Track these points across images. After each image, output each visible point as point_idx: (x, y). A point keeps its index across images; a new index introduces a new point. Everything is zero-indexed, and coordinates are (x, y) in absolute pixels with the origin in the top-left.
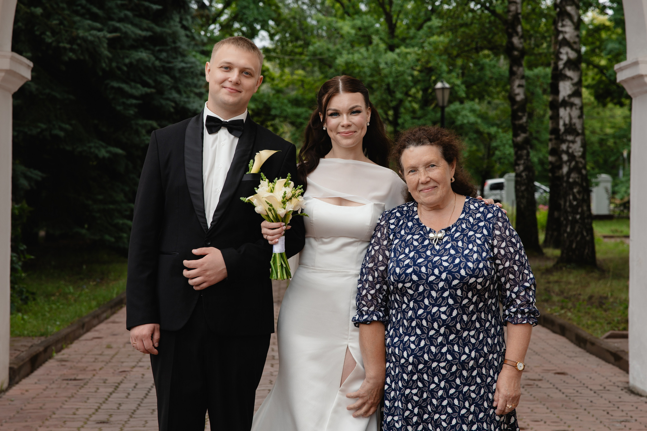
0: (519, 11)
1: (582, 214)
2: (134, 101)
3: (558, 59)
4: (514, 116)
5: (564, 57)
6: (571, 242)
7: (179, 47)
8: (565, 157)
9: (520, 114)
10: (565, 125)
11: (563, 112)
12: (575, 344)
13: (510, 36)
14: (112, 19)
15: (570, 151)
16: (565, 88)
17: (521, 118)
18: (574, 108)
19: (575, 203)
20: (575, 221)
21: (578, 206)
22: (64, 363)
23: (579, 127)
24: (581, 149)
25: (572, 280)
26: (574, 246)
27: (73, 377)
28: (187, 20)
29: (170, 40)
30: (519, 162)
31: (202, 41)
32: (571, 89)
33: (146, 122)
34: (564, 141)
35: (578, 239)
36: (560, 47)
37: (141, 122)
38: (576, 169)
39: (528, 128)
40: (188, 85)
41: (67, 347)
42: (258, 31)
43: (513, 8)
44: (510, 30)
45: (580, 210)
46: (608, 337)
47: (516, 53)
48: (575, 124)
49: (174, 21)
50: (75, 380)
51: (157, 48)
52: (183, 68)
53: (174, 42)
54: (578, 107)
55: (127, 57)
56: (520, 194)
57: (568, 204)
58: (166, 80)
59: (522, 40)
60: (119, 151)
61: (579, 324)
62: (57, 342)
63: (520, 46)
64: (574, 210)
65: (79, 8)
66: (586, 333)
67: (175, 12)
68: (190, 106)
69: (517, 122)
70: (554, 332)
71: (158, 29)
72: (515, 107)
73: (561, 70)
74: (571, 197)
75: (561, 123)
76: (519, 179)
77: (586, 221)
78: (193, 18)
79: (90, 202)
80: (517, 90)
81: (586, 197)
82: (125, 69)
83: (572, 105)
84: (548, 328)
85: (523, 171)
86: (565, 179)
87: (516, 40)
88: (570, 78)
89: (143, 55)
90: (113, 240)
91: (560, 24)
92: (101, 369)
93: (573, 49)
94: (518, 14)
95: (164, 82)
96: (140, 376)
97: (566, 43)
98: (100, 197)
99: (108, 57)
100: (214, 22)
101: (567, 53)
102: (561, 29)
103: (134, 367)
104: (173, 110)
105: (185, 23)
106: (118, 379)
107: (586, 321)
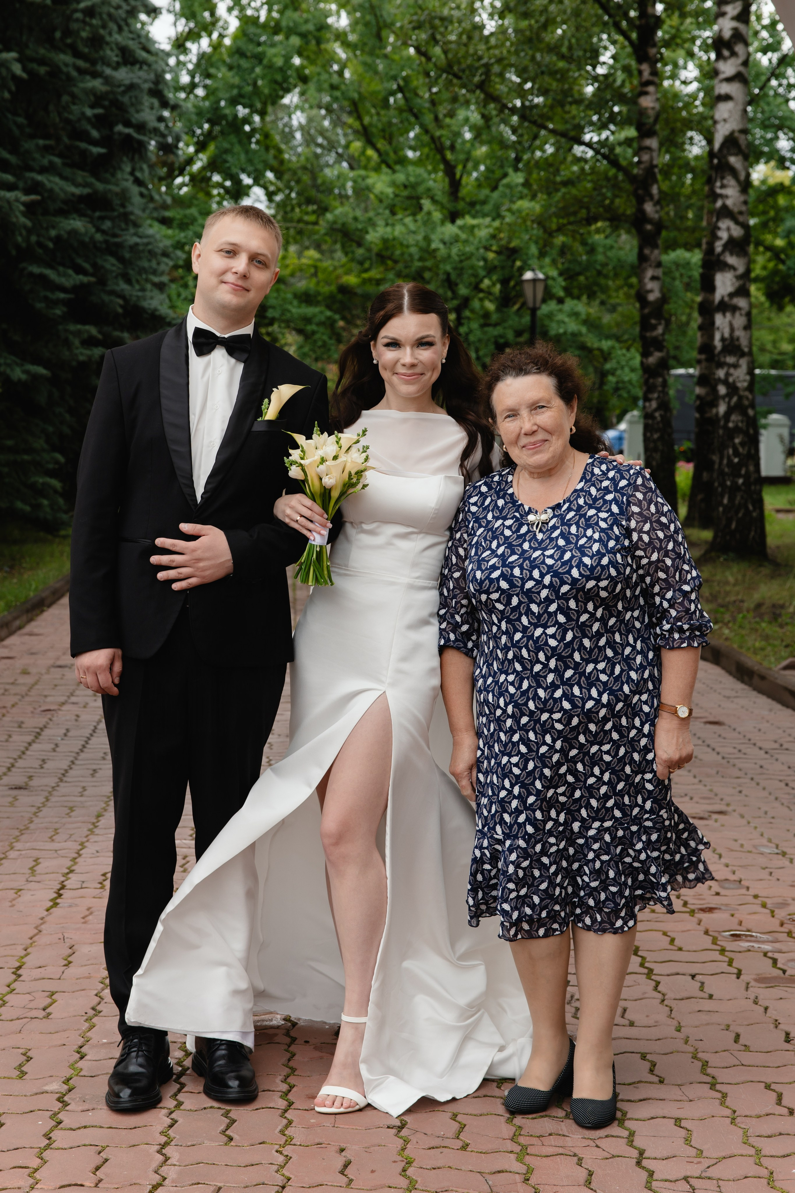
0: (655, 162)
1: (747, 477)
2: (62, 296)
3: (714, 237)
4: (645, 324)
5: (723, 235)
6: (729, 521)
7: (131, 213)
8: (722, 390)
9: (653, 321)
10: (723, 339)
11: (720, 320)
12: (734, 677)
13: (641, 201)
14: (31, 170)
15: (731, 380)
16: (723, 283)
17: (654, 328)
18: (737, 314)
19: (736, 460)
20: (735, 488)
21: (740, 465)
23: (744, 342)
24: (748, 378)
25: (731, 579)
26: (733, 526)
28: (141, 169)
29: (116, 202)
30: (650, 396)
31: (164, 202)
32: (733, 284)
33: (79, 327)
34: (720, 365)
35: (740, 515)
36: (718, 220)
37: (72, 327)
38: (739, 408)
39: (665, 344)
40: (142, 270)
42: (249, 187)
43: (646, 157)
44: (640, 192)
45: (743, 472)
46: (786, 668)
47: (649, 227)
48: (738, 339)
49: (124, 172)
51: (97, 214)
52: (137, 244)
53: (123, 205)
54: (743, 312)
55: (54, 227)
56: (652, 445)
57: (725, 461)
58: (110, 263)
59: (658, 208)
60: (41, 371)
61: (741, 647)
63: (656, 216)
64: (735, 471)
66: (752, 660)
67: (124, 158)
68: (145, 304)
69: (648, 334)
71: (99, 186)
72: (646, 311)
73: (719, 255)
74: (731, 451)
75: (717, 336)
76: (650, 422)
77: (753, 487)
78: (151, 167)
80: (650, 285)
81: (753, 451)
82: (50, 245)
83: (734, 309)
85: (656, 410)
86: (722, 423)
87: (649, 208)
88: (733, 268)
89: (77, 223)
90: (28, 508)
91: (718, 184)
92: (13, 706)
93: (737, 222)
94: (652, 167)
95: (108, 266)
96: (74, 717)
97: (726, 212)
98: (9, 443)
99: (25, 227)
100: (181, 173)
101: (728, 229)
102: (719, 191)
103: (63, 704)
104: (120, 310)
105: (138, 174)
106: (41, 721)
107: (752, 642)
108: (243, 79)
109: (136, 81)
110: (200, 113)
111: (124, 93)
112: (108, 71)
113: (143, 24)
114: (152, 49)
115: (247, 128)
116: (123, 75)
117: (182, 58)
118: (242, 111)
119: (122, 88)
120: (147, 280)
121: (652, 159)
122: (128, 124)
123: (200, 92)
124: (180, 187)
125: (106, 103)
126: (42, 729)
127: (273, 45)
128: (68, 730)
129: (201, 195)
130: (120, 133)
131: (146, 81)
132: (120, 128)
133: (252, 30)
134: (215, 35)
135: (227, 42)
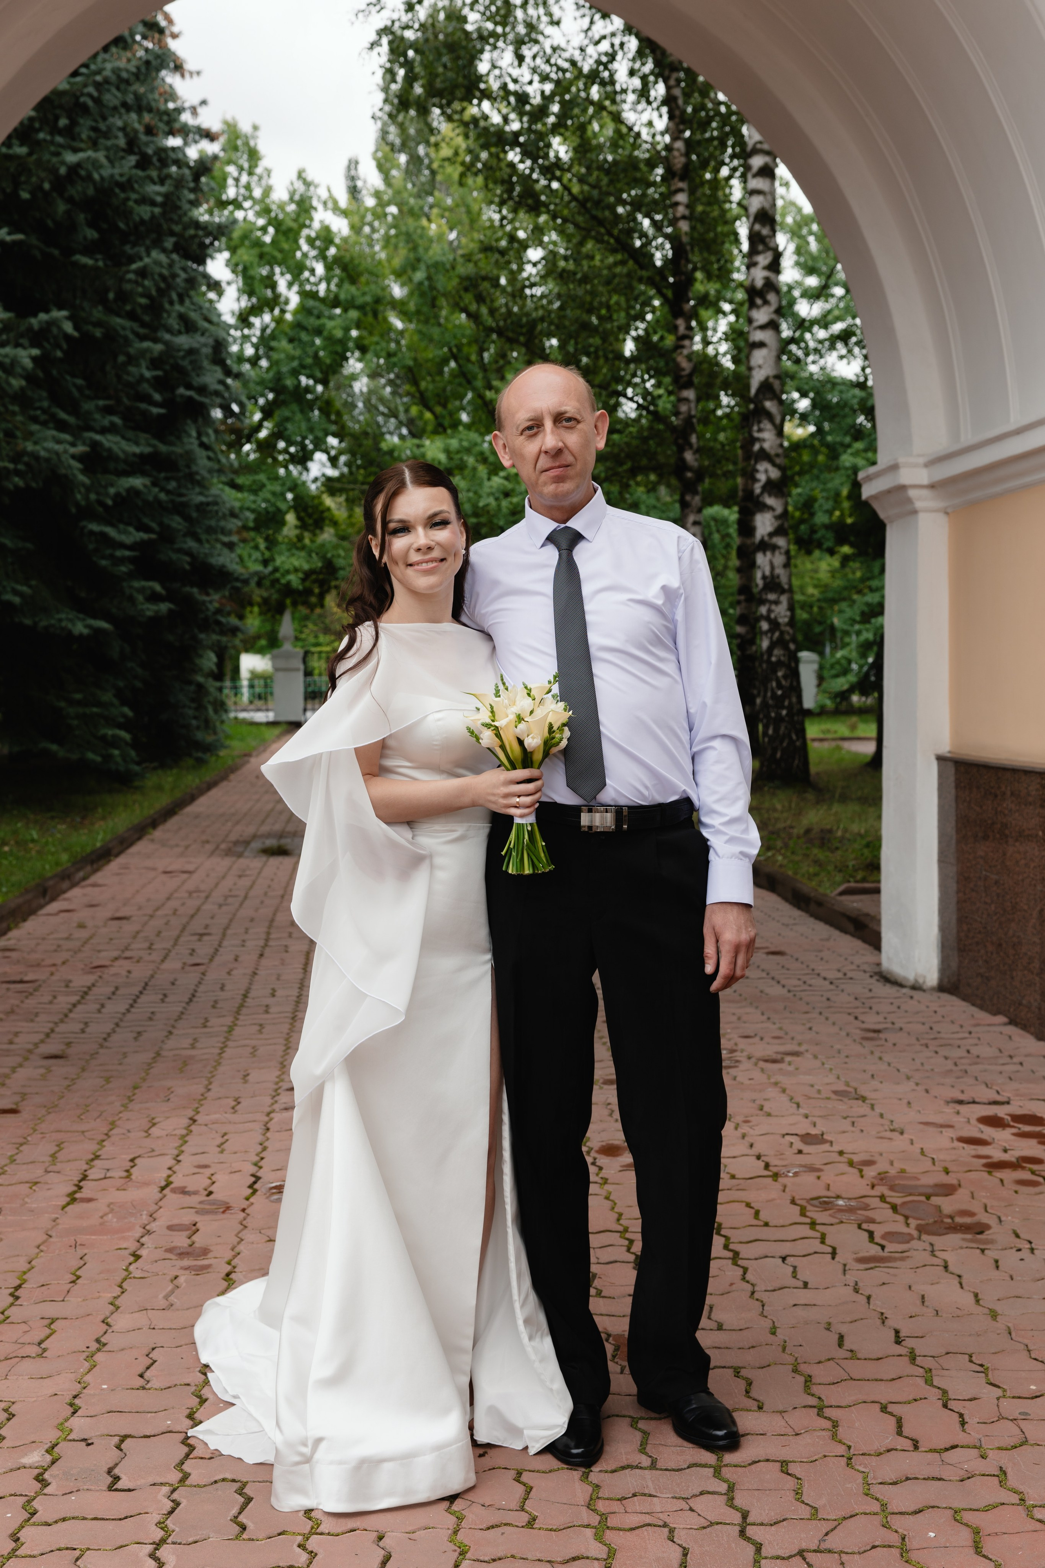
0: (694, 413)
1: (790, 708)
2: (127, 553)
3: (754, 479)
5: (762, 477)
6: (775, 751)
7: (197, 473)
8: (765, 626)
10: (764, 577)
11: (761, 559)
12: (791, 903)
13: (681, 450)
14: (90, 429)
15: (773, 616)
16: (764, 523)
18: (778, 553)
19: (780, 692)
20: (780, 719)
21: (783, 697)
22: (8, 954)
23: (784, 580)
24: (789, 613)
25: (780, 806)
26: (779, 755)
27: (18, 978)
28: (208, 435)
29: (181, 463)
31: (231, 465)
32: (772, 524)
33: (144, 583)
34: (762, 602)
35: (786, 744)
36: (756, 463)
37: (136, 584)
38: (781, 642)
40: (210, 530)
41: (17, 926)
42: (312, 452)
43: (684, 408)
44: (680, 441)
45: (787, 703)
46: (842, 893)
47: (689, 475)
48: (779, 576)
49: (189, 436)
50: (21, 982)
51: (163, 475)
52: (202, 504)
53: (189, 467)
54: (783, 551)
55: (113, 485)
57: (769, 694)
58: (176, 522)
59: (698, 456)
60: (105, 625)
61: (796, 873)
63: (696, 464)
64: (780, 702)
65: (39, 412)
66: (808, 886)
67: (189, 422)
71: (163, 448)
73: (759, 496)
74: (774, 684)
75: (759, 575)
77: (796, 718)
78: (216, 431)
79: (63, 704)
81: (796, 684)
82: (110, 502)
83: (774, 548)
86: (767, 657)
87: (689, 456)
88: (772, 509)
89: (137, 482)
90: (99, 759)
91: (755, 428)
92: (64, 963)
93: (774, 465)
94: (690, 417)
95: (174, 525)
96: (124, 973)
97: (764, 455)
98: (78, 696)
99: (84, 485)
100: (248, 441)
101: (766, 471)
102: (756, 435)
103: (116, 959)
104: (187, 567)
105: (205, 439)
106: (89, 979)
107: (807, 868)
108: (305, 351)
109: (195, 345)
110: (261, 382)
111: (183, 358)
112: (167, 337)
113: (211, 301)
114: (215, 319)
115: (309, 396)
116: (184, 341)
117: (246, 331)
118: (304, 380)
119: (181, 354)
120: (217, 539)
121: (690, 410)
122: (189, 387)
123: (264, 363)
124: (248, 454)
125: (167, 367)
126: (89, 988)
127: (331, 318)
128: (117, 988)
129: (270, 460)
130: (182, 396)
132: (181, 391)
133: (311, 303)
134: (277, 311)
135: (289, 317)
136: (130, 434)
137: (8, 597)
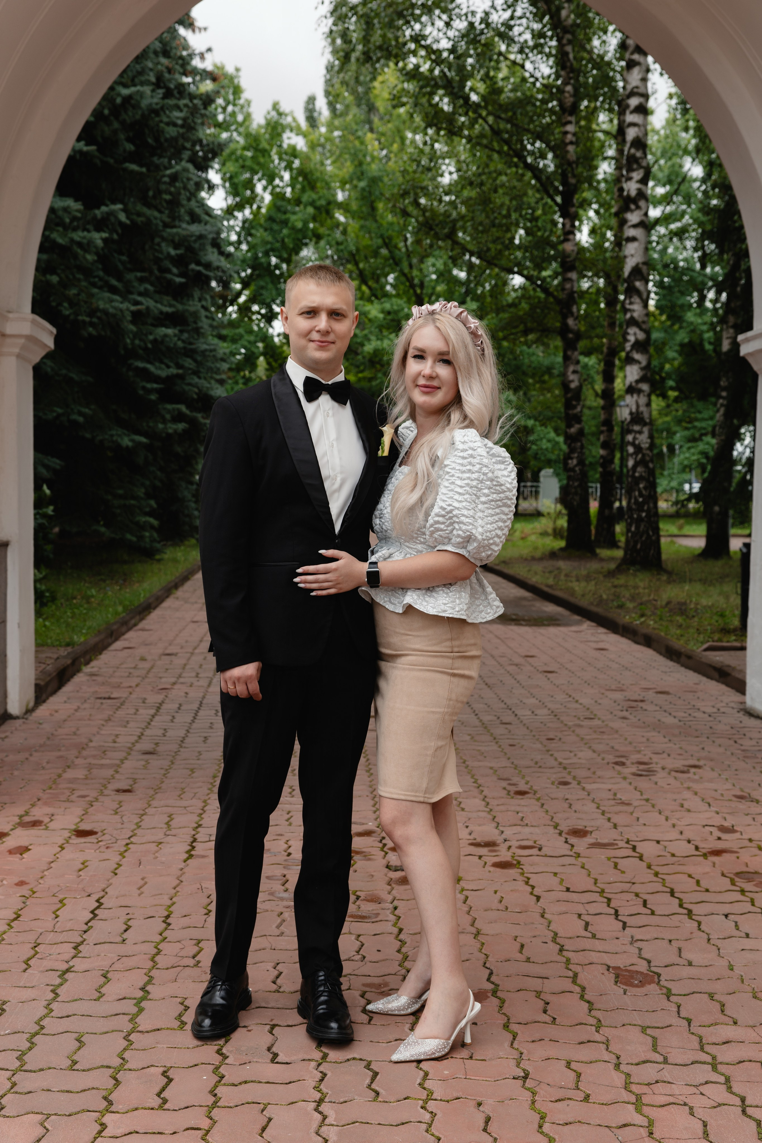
0: (575, 289)
1: (649, 511)
2: (155, 386)
3: (625, 340)
4: (568, 405)
5: (632, 338)
6: (636, 543)
7: (202, 328)
8: (632, 449)
9: (574, 403)
10: (631, 412)
11: (629, 400)
12: (666, 657)
13: (565, 317)
14: (132, 292)
15: (637, 442)
16: (631, 372)
17: (575, 407)
18: (641, 394)
19: (641, 500)
20: (640, 519)
21: (644, 503)
22: (94, 678)
23: (646, 415)
24: (649, 441)
25: (641, 584)
26: (639, 546)
27: (107, 696)
29: (191, 319)
30: (572, 455)
31: (222, 323)
32: (638, 372)
33: (171, 406)
34: (630, 432)
35: (644, 538)
36: (628, 327)
37: (165, 407)
38: (643, 462)
39: (582, 419)
40: (210, 369)
41: (95, 659)
43: (567, 284)
44: (564, 311)
45: (646, 508)
46: (706, 650)
47: (571, 335)
48: (642, 412)
49: (195, 299)
50: (109, 698)
51: (180, 328)
52: (206, 350)
53: (195, 322)
54: (646, 394)
55: (152, 333)
57: (633, 501)
58: (188, 363)
59: (578, 322)
60: (143, 440)
61: (666, 634)
62: (85, 653)
63: (576, 328)
64: (640, 507)
65: (96, 280)
66: (679, 644)
68: (212, 393)
69: (571, 412)
70: (637, 642)
71: (180, 307)
72: (570, 395)
73: (629, 352)
74: (637, 492)
75: (627, 410)
77: (653, 519)
78: (212, 297)
79: (110, 497)
80: (572, 377)
81: (653, 493)
83: (639, 391)
84: (629, 639)
85: (576, 465)
86: (630, 472)
87: (571, 322)
88: (638, 362)
90: (134, 539)
92: (137, 686)
93: (641, 327)
94: (572, 291)
96: (183, 694)
97: (633, 322)
98: (120, 492)
99: (132, 332)
100: (232, 304)
101: (636, 334)
102: (627, 307)
103: (174, 684)
104: (195, 396)
105: (204, 303)
106: (160, 698)
107: (675, 631)
108: (274, 238)
109: (203, 233)
110: (243, 261)
111: (195, 241)
112: (183, 225)
113: (204, 198)
114: (212, 214)
115: (277, 272)
116: (195, 229)
117: (232, 222)
118: (274, 260)
119: (194, 238)
120: (212, 378)
121: (571, 285)
122: (198, 263)
123: (244, 247)
124: (231, 314)
125: (185, 248)
126: (161, 704)
127: (296, 213)
128: (180, 705)
129: (246, 319)
130: (193, 270)
131: (210, 233)
132: (193, 266)
133: (280, 202)
134: (255, 207)
135: (263, 211)
136: (157, 297)
137: (75, 417)
